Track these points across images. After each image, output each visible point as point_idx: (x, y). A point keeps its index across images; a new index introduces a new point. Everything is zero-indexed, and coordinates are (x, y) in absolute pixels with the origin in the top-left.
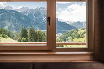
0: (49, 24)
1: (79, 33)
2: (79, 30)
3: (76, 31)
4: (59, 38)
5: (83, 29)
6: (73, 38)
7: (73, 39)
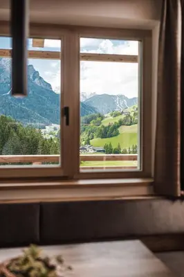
0: (67, 123)
1: (105, 123)
2: (106, 115)
3: (99, 119)
4: (53, 138)
5: (116, 115)
6: (90, 137)
7: (91, 141)
